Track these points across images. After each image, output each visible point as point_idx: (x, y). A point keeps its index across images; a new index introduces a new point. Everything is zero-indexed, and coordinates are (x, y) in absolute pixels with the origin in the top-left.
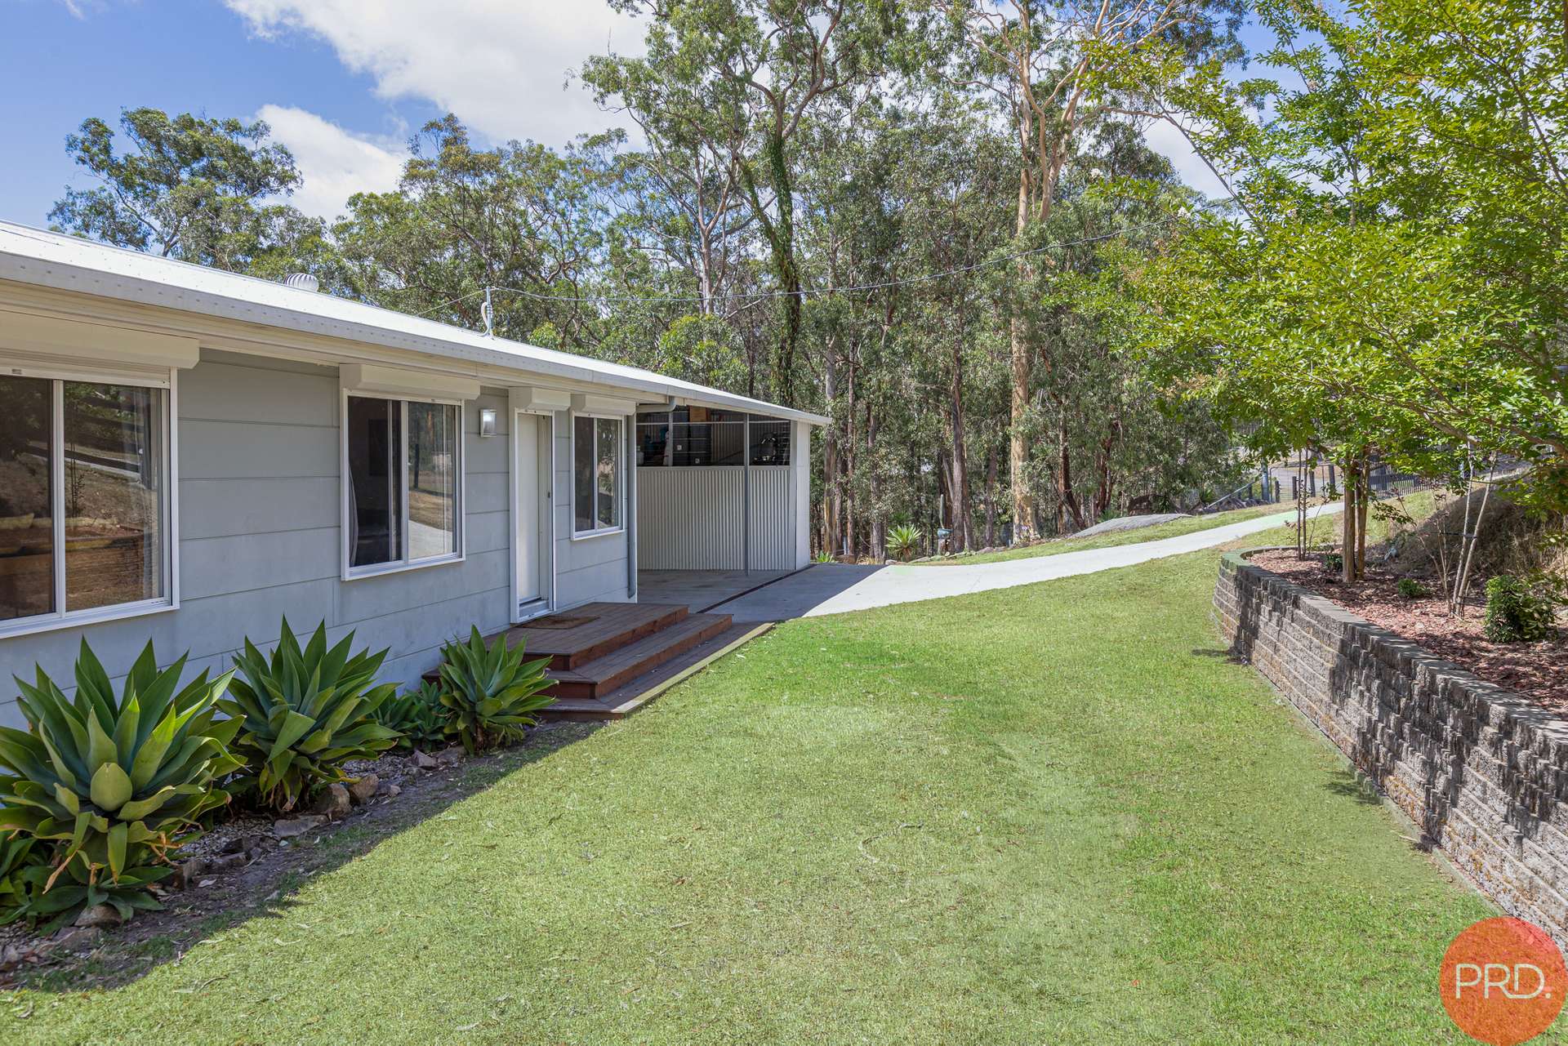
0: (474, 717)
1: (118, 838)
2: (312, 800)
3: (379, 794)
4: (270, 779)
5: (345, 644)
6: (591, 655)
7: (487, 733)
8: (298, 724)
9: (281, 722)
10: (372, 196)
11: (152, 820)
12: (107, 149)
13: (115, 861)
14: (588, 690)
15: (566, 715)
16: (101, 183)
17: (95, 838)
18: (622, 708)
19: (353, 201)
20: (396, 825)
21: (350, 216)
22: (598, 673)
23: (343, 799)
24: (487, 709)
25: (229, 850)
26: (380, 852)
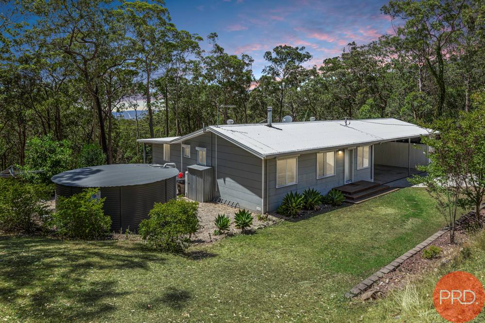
0: (333, 201)
1: (294, 210)
2: (312, 209)
3: (320, 209)
4: (308, 206)
5: (316, 191)
6: (355, 193)
7: (335, 203)
8: (311, 200)
9: (309, 199)
10: (330, 59)
11: (297, 208)
12: (271, 57)
13: (294, 212)
14: (353, 199)
15: (348, 202)
16: (270, 64)
17: (293, 210)
18: (357, 203)
19: (325, 61)
20: (321, 213)
21: (324, 65)
22: (355, 196)
23: (315, 209)
24: (335, 200)
25: (303, 213)
26: (318, 216)
